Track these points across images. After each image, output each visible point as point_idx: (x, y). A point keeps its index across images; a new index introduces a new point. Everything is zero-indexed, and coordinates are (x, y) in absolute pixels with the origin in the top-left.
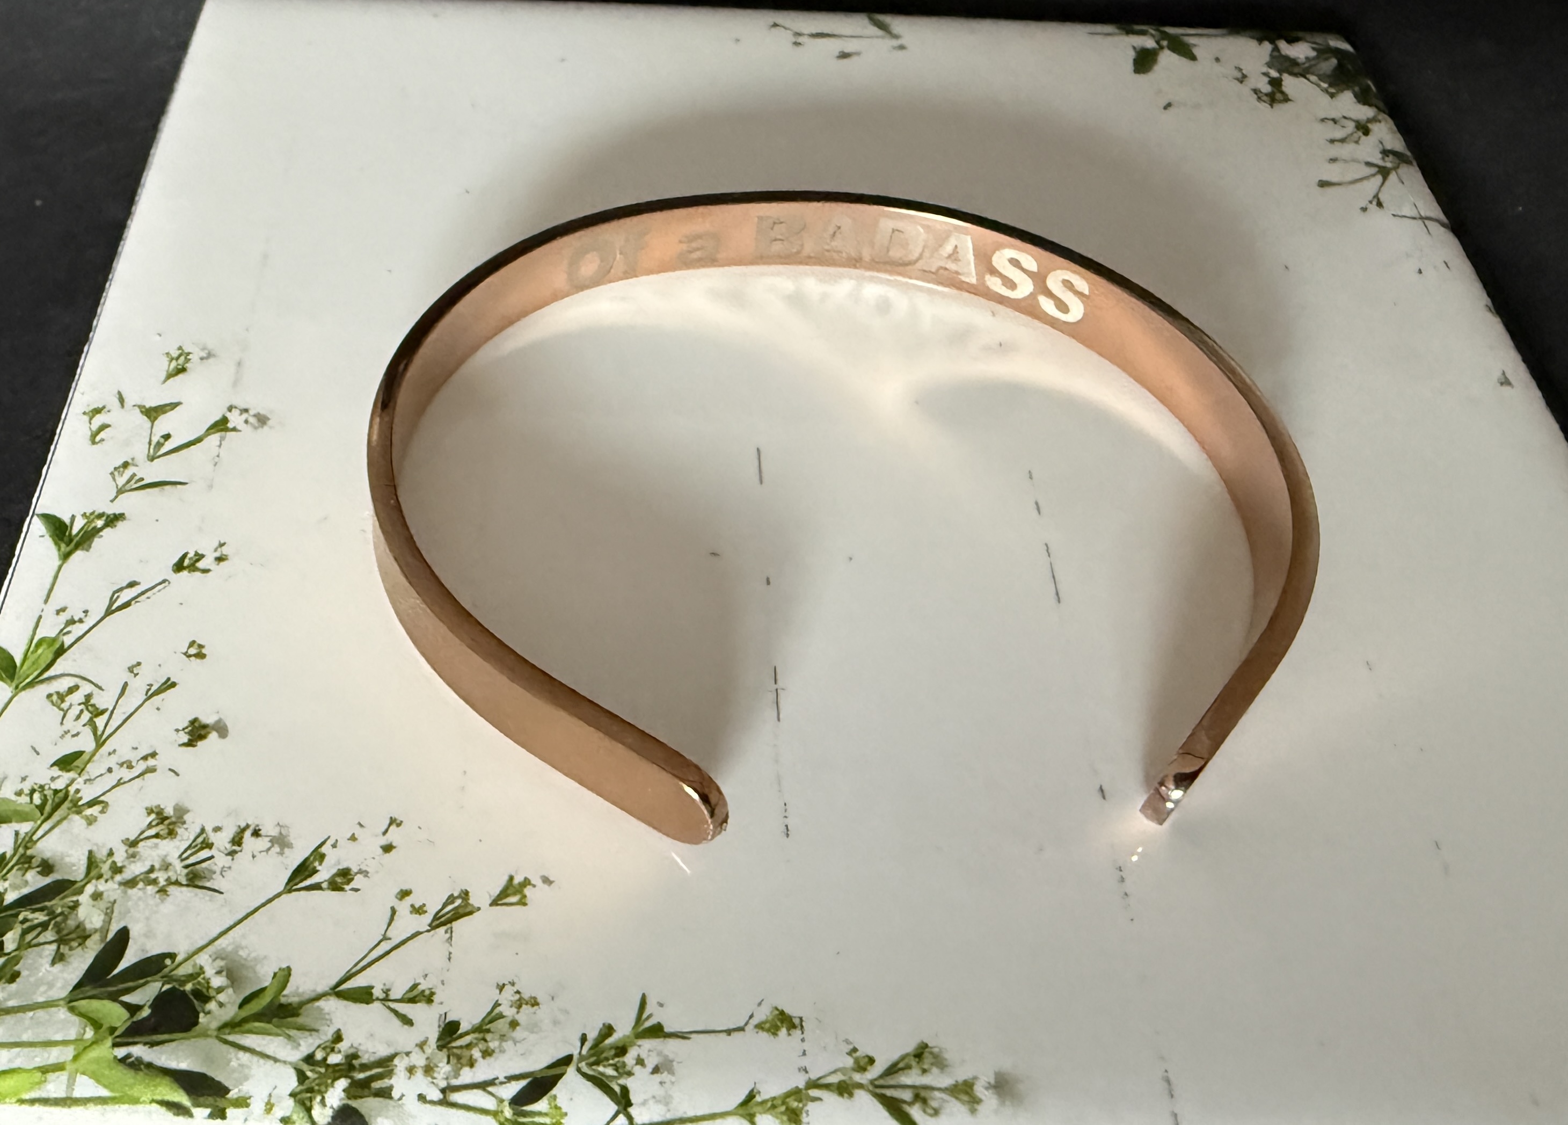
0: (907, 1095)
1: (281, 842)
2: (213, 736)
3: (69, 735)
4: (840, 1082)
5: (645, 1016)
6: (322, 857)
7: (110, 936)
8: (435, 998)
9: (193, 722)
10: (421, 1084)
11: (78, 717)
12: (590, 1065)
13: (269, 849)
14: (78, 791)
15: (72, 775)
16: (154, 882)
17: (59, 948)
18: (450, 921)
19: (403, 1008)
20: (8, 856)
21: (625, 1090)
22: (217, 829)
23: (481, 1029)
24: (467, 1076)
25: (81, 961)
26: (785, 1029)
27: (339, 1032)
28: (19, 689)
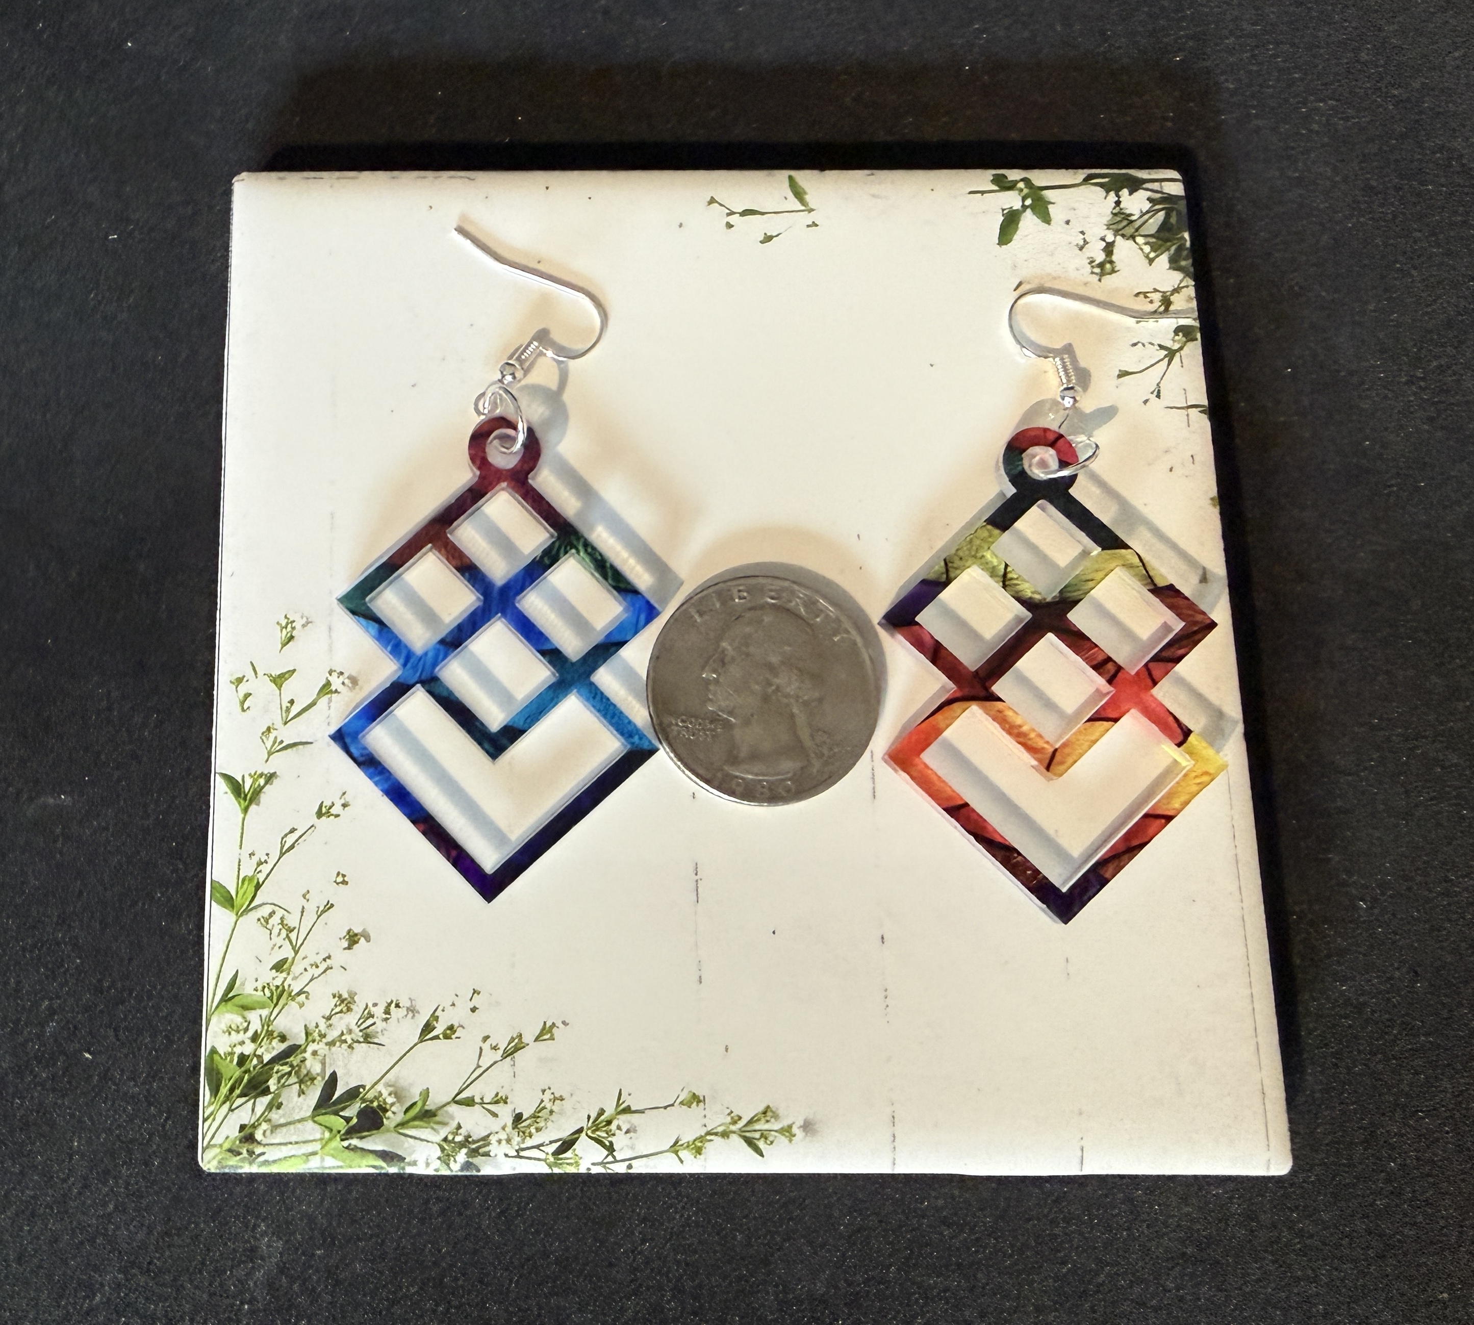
0: (757, 1135)
1: (412, 1010)
2: (362, 939)
3: (277, 948)
4: (724, 1131)
5: (621, 1102)
6: (437, 1019)
7: (327, 1078)
8: (509, 1101)
9: (349, 932)
10: (505, 1148)
11: (279, 934)
12: (593, 1132)
13: (406, 1016)
15: (284, 975)
16: (345, 1042)
17: (300, 1086)
18: (512, 1054)
19: (492, 1107)
20: (259, 1031)
21: (611, 1143)
23: (535, 1116)
24: (529, 1142)
25: (314, 1094)
26: (695, 1103)
27: (459, 1124)
28: (239, 916)
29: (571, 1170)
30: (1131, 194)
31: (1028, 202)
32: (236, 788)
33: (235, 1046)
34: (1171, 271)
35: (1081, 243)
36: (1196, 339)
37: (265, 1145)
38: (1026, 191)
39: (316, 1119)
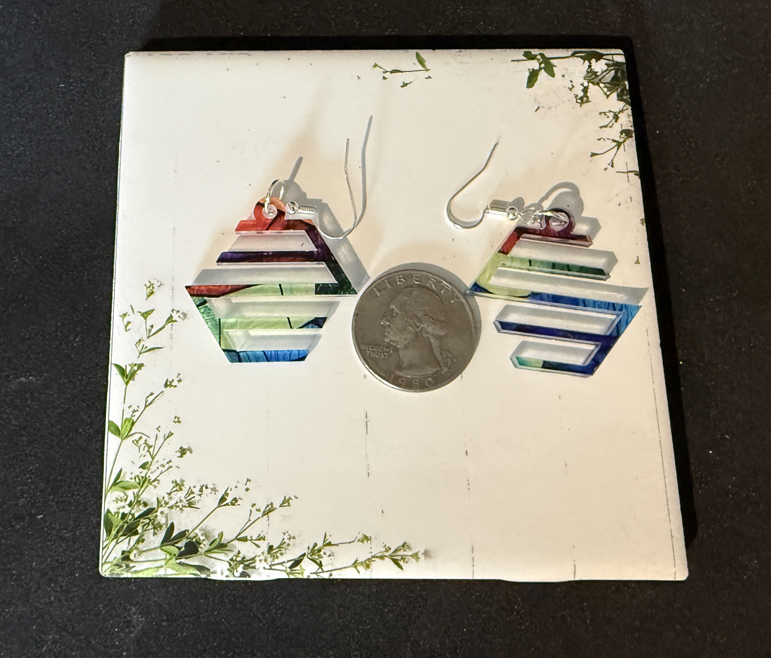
0: (399, 558)
1: (214, 490)
2: (188, 452)
3: (142, 456)
4: (382, 555)
5: (326, 539)
6: (227, 495)
7: (169, 526)
8: (266, 539)
9: (181, 448)
10: (264, 564)
11: (144, 449)
12: (311, 556)
13: (211, 493)
14: (149, 477)
15: (147, 470)
16: (178, 506)
17: (154, 530)
18: (267, 514)
19: (257, 542)
20: (133, 501)
21: (321, 562)
22: (195, 487)
23: (279, 547)
24: (276, 561)
25: (162, 534)
26: (365, 541)
27: (239, 551)
28: (123, 439)
29: (300, 576)
30: (596, 62)
31: (543, 65)
32: (122, 371)
33: (119, 509)
34: (618, 101)
35: (571, 87)
36: (632, 137)
37: (136, 562)
38: (541, 60)
39: (163, 548)
